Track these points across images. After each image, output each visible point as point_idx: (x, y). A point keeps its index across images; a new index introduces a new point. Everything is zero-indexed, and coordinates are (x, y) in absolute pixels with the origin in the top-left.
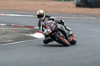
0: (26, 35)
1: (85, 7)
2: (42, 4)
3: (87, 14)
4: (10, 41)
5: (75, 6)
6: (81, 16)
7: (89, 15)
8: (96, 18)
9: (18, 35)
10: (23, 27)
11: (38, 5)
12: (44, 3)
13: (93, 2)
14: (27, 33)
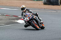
0: (13, 21)
1: (49, 5)
2: (23, 2)
3: (50, 9)
4: (3, 24)
5: (43, 4)
6: (47, 10)
7: (52, 10)
8: (56, 12)
9: (8, 21)
10: (11, 16)
11: (20, 3)
12: (24, 2)
13: (54, 2)
14: (14, 20)
